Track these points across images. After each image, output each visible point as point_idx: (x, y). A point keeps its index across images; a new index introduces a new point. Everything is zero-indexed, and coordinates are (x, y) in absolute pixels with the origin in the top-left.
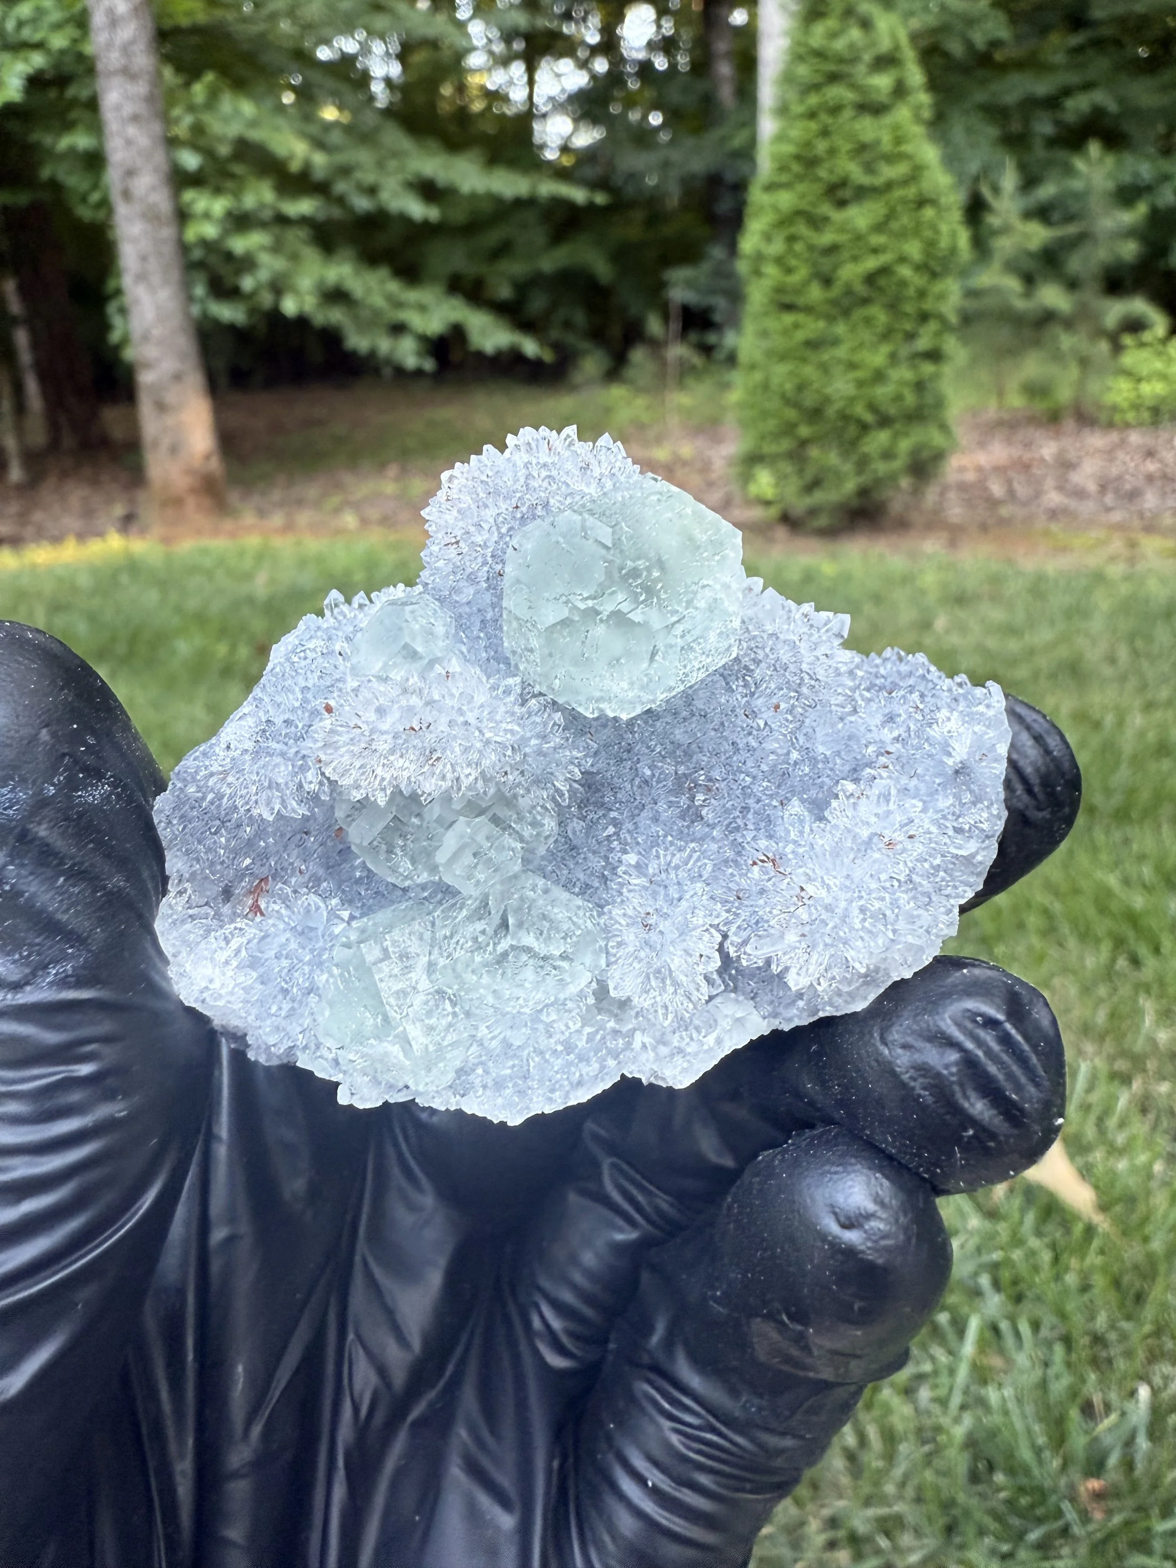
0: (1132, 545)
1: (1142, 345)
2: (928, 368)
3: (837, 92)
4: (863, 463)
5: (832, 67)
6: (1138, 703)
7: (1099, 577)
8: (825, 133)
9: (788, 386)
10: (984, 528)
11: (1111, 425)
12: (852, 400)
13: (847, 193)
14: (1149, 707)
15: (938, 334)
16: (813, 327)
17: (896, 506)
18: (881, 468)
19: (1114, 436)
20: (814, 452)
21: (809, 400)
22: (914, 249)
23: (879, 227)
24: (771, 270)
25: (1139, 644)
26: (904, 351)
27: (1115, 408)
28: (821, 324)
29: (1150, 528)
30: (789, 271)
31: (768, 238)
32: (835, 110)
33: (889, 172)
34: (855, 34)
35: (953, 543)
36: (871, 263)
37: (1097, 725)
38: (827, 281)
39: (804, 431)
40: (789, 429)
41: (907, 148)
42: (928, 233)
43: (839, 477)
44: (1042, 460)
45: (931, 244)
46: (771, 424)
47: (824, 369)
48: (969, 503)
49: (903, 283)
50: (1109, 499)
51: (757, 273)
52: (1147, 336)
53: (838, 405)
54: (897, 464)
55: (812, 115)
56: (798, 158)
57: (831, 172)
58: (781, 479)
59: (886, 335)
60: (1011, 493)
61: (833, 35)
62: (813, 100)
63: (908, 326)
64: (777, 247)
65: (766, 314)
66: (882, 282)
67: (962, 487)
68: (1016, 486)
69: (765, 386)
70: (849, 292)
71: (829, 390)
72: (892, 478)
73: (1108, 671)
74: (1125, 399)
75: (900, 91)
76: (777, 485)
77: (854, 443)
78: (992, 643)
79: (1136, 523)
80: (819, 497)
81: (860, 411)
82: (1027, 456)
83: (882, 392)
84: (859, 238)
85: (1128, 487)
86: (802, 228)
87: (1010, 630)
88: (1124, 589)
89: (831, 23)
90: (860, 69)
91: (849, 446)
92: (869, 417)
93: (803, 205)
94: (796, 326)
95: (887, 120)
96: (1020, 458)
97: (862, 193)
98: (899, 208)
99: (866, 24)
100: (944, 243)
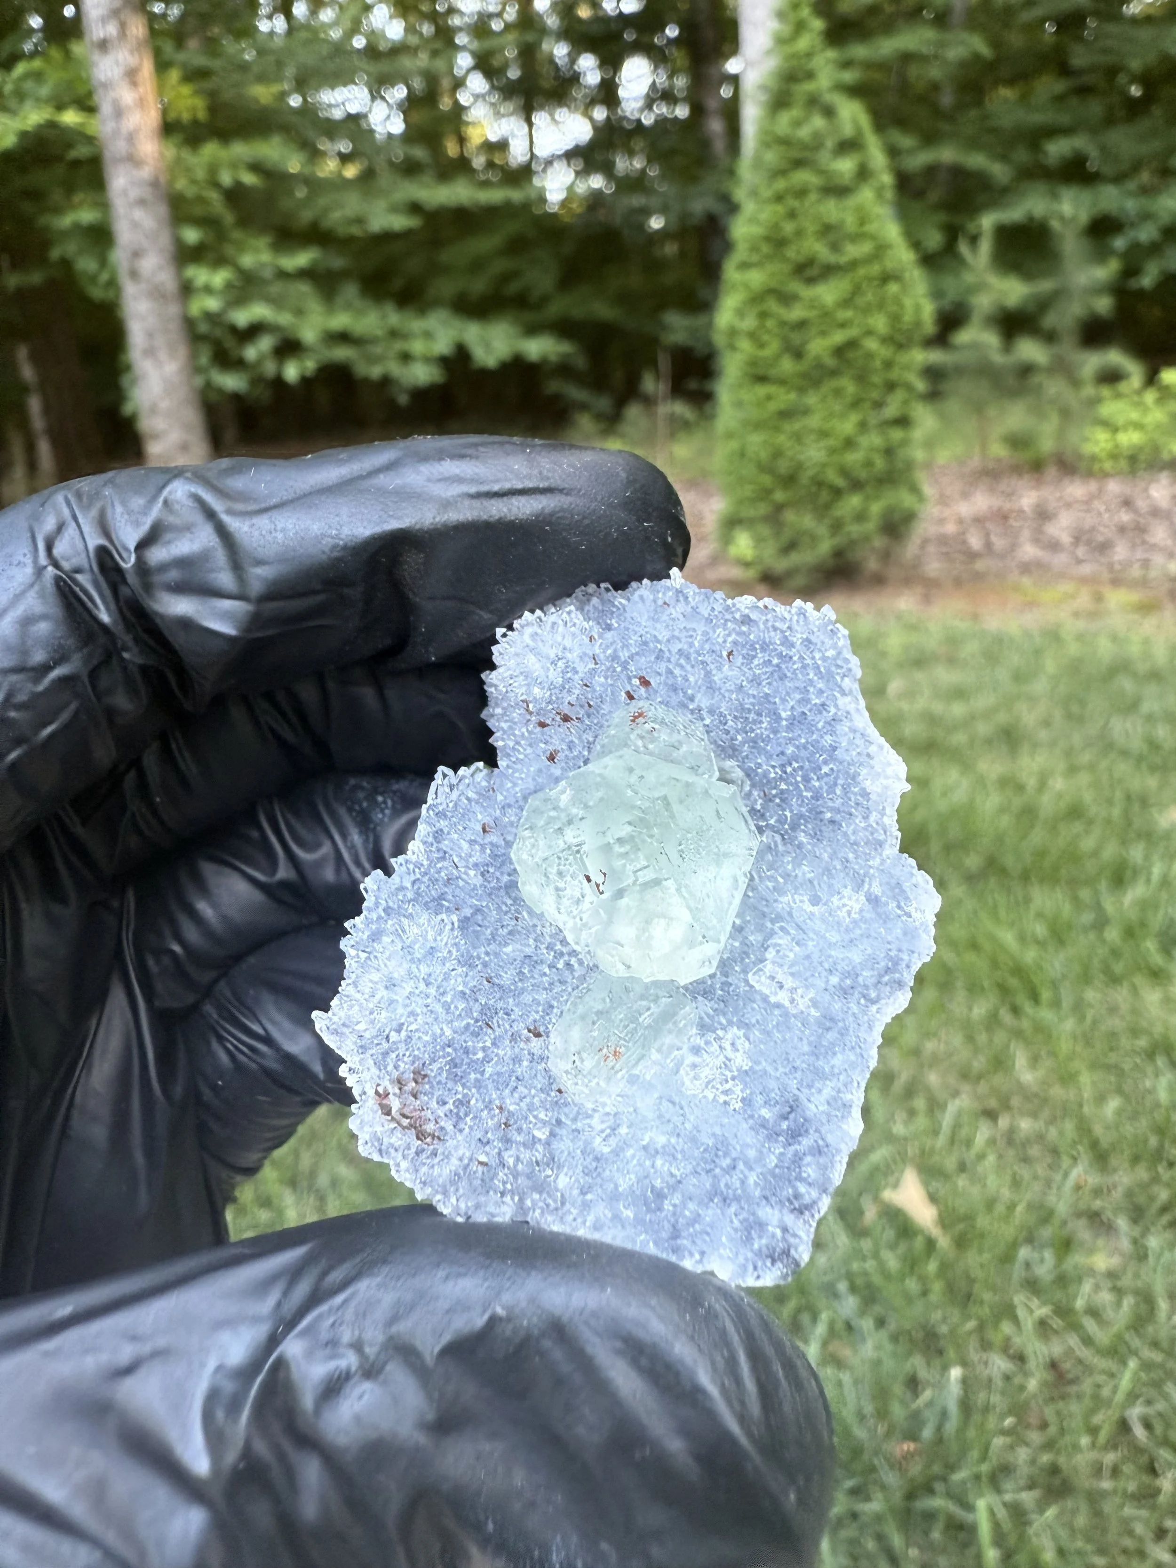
0: (1099, 598)
1: (1118, 396)
2: (897, 434)
3: (803, 177)
4: (837, 526)
5: (795, 154)
6: (1062, 766)
7: (1054, 636)
8: (792, 215)
9: (764, 455)
10: (958, 582)
11: (1089, 474)
12: (824, 465)
13: (814, 271)
14: (1072, 770)
15: (906, 402)
16: (785, 398)
17: (872, 564)
18: (854, 530)
19: (1093, 486)
20: (790, 516)
21: (783, 466)
22: (880, 323)
23: (847, 302)
24: (745, 345)
25: (1075, 709)
26: (873, 421)
27: (1094, 458)
28: (793, 396)
29: (1116, 582)
30: (762, 346)
31: (740, 313)
32: (801, 193)
33: (853, 251)
34: (818, 122)
35: (927, 599)
36: (838, 337)
37: (1020, 788)
38: (798, 354)
39: (779, 496)
40: (765, 494)
41: (870, 228)
42: (893, 308)
43: (814, 539)
44: (1021, 511)
45: (895, 318)
46: (748, 490)
47: (798, 437)
48: (947, 556)
49: (870, 356)
50: (1081, 552)
51: (732, 347)
52: (1123, 387)
53: (810, 473)
54: (871, 526)
55: (779, 198)
56: (767, 239)
57: (798, 252)
58: (759, 541)
59: (856, 404)
60: (988, 545)
61: (797, 124)
62: (781, 184)
63: (875, 395)
64: (749, 323)
65: (740, 386)
66: (851, 355)
67: (943, 540)
68: (993, 538)
69: (742, 454)
70: (819, 365)
71: (802, 457)
72: (867, 539)
73: (1043, 735)
74: (1102, 450)
75: (863, 173)
76: (755, 547)
77: (827, 507)
78: (938, 707)
79: (1106, 576)
80: (796, 559)
81: (833, 477)
82: (1007, 506)
83: (853, 458)
84: (826, 314)
85: (1100, 538)
86: (773, 305)
87: (959, 693)
88: (1073, 649)
89: (795, 112)
90: (824, 157)
91: (822, 511)
92: (840, 482)
93: (773, 284)
94: (769, 398)
95: (852, 202)
96: (1000, 509)
97: (828, 271)
98: (864, 286)
99: (829, 112)
100: (908, 317)
